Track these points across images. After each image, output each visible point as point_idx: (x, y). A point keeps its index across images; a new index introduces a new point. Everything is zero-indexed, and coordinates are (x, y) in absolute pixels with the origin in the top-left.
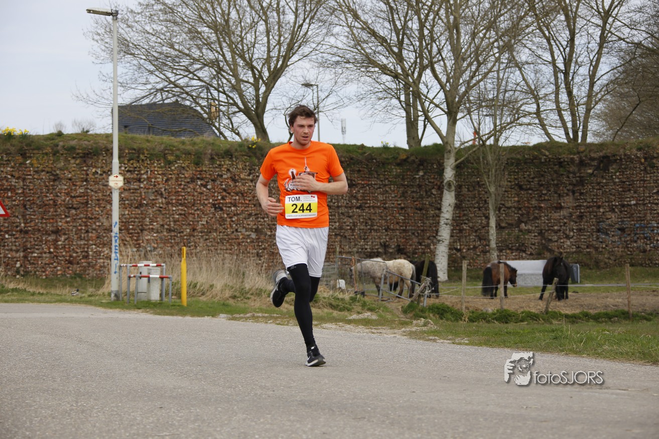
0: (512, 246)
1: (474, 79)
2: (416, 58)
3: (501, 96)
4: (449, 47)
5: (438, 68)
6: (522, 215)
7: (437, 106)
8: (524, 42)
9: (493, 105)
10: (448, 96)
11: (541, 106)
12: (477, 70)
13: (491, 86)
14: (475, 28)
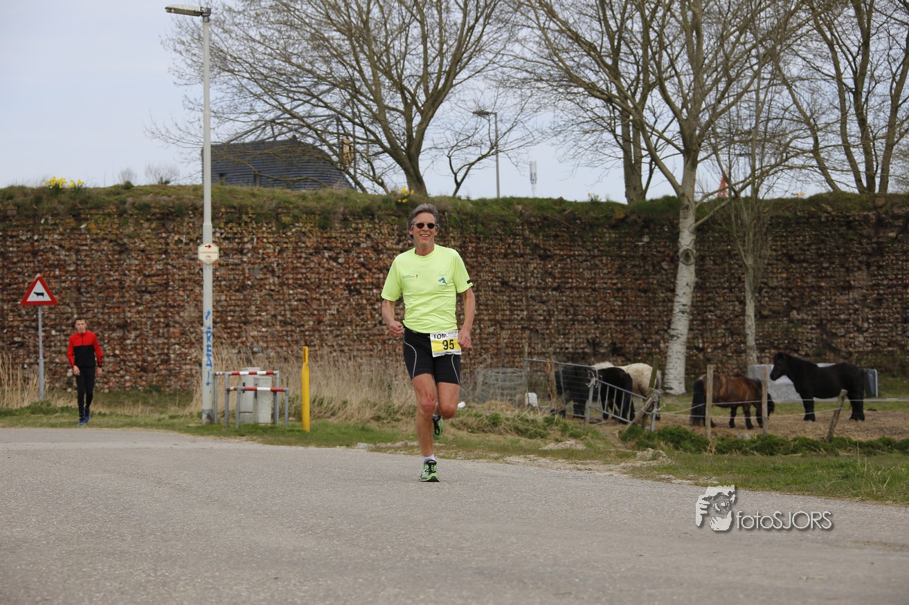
0: (779, 344)
1: (723, 102)
2: (639, 73)
3: (761, 127)
4: (686, 57)
5: (670, 88)
6: (793, 298)
7: (669, 142)
8: (795, 48)
9: (751, 140)
10: (685, 127)
11: (820, 140)
12: (726, 90)
13: (748, 112)
14: (724, 28)
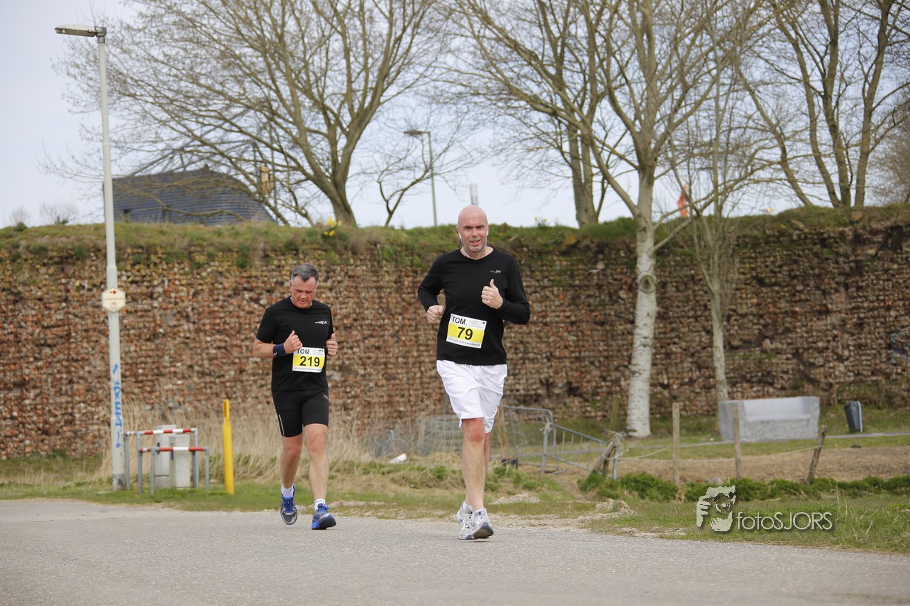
0: (751, 377)
1: (680, 111)
2: (585, 82)
3: (723, 138)
4: (637, 63)
5: (621, 98)
6: (765, 326)
7: (621, 157)
8: (756, 49)
9: (712, 153)
10: (638, 141)
11: (788, 149)
12: (683, 98)
13: (707, 122)
14: (677, 31)
